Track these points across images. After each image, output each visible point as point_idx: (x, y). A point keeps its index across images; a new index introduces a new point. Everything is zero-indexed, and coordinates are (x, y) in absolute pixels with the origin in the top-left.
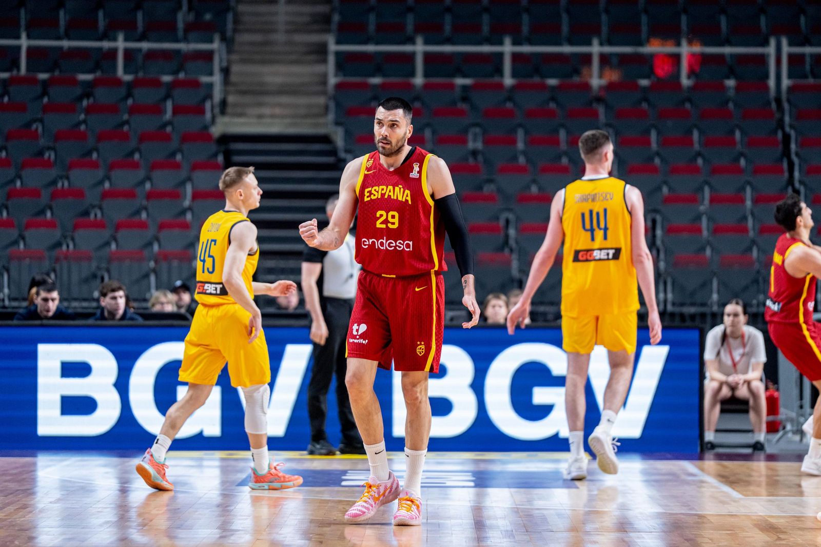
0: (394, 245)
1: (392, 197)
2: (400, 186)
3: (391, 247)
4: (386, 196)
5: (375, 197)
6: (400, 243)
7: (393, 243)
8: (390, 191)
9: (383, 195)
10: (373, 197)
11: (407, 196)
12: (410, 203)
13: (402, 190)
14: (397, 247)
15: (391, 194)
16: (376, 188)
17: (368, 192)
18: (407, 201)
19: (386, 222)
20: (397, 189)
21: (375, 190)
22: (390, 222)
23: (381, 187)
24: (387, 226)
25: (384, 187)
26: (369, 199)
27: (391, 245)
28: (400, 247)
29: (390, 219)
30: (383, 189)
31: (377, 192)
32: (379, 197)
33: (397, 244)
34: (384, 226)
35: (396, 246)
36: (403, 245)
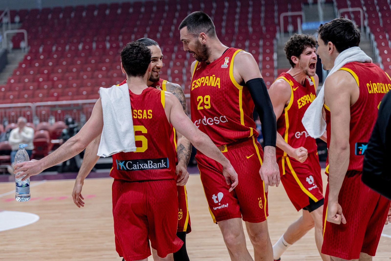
0: (213, 121)
1: (208, 85)
2: (214, 75)
3: (211, 123)
4: (204, 85)
5: (197, 86)
6: (216, 119)
7: (211, 120)
8: (207, 81)
9: (202, 84)
10: (196, 87)
11: (218, 82)
12: (219, 87)
13: (215, 78)
14: (215, 123)
15: (207, 82)
16: (199, 79)
17: (194, 84)
18: (217, 86)
19: (203, 104)
20: (211, 77)
21: (198, 81)
22: (205, 104)
23: (202, 78)
24: (204, 108)
25: (204, 78)
26: (194, 88)
27: (211, 121)
28: (217, 122)
29: (206, 102)
30: (202, 80)
31: (198, 83)
32: (200, 86)
33: (215, 120)
34: (202, 108)
35: (214, 121)
36: (219, 119)
